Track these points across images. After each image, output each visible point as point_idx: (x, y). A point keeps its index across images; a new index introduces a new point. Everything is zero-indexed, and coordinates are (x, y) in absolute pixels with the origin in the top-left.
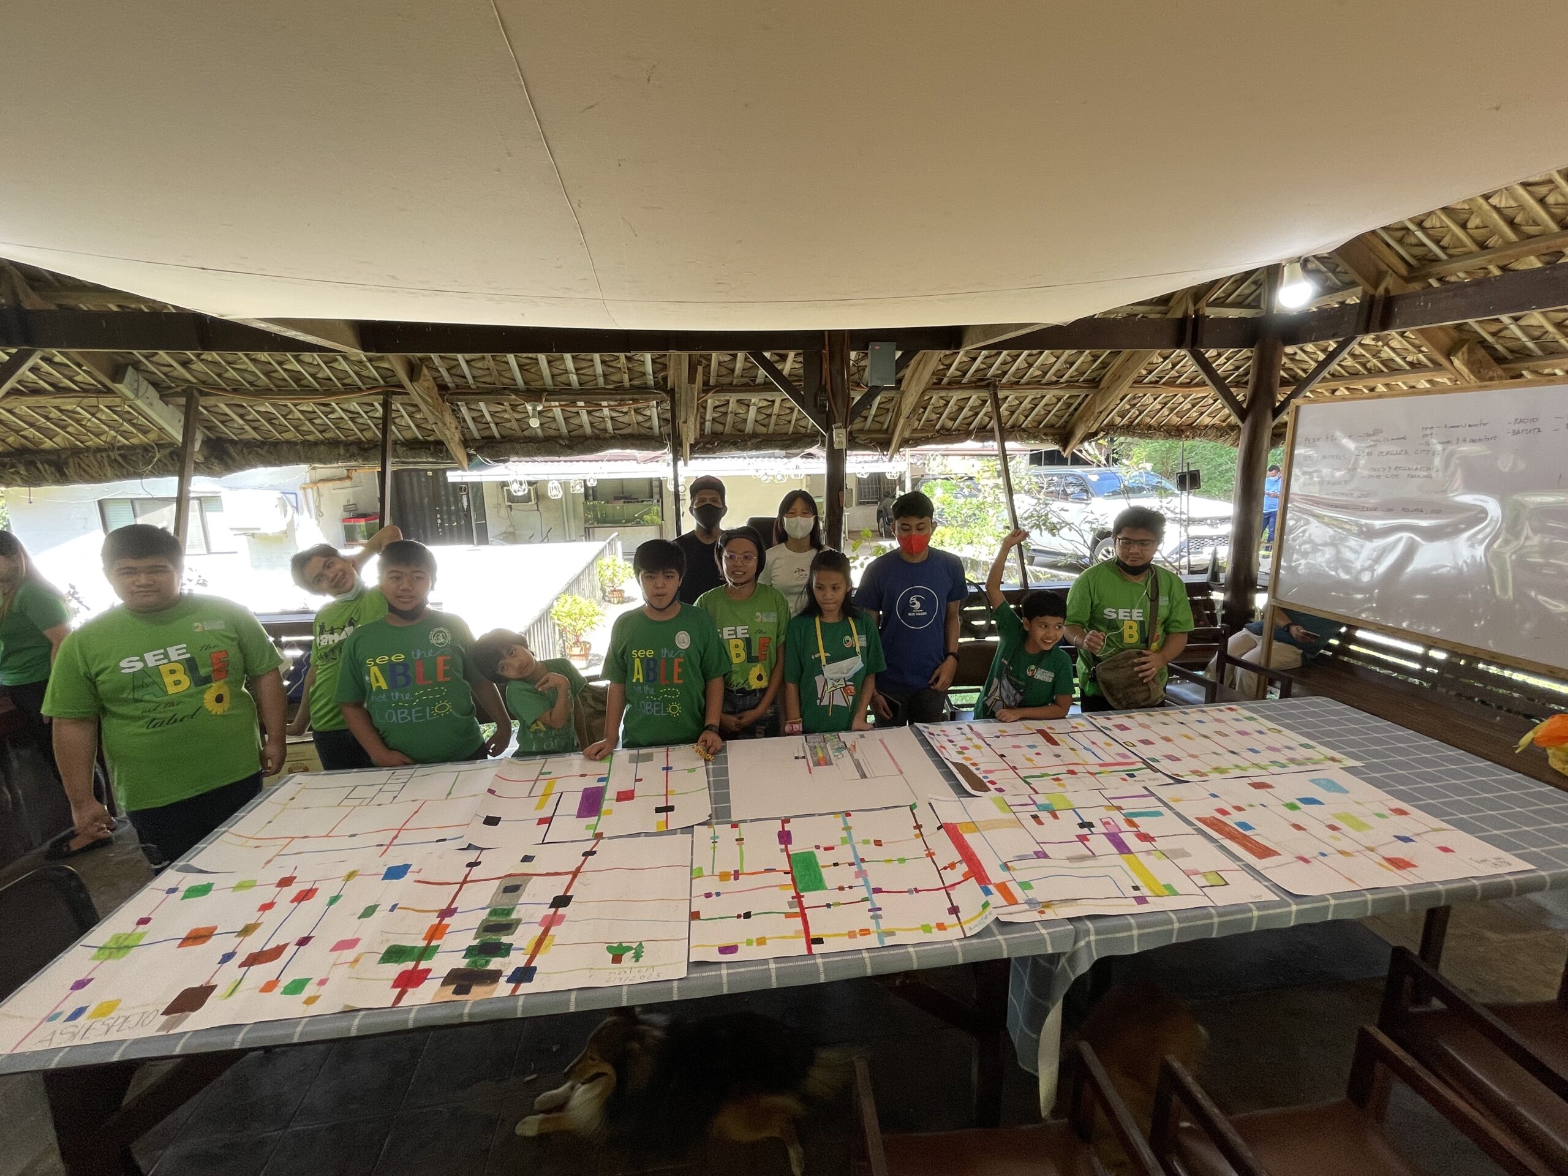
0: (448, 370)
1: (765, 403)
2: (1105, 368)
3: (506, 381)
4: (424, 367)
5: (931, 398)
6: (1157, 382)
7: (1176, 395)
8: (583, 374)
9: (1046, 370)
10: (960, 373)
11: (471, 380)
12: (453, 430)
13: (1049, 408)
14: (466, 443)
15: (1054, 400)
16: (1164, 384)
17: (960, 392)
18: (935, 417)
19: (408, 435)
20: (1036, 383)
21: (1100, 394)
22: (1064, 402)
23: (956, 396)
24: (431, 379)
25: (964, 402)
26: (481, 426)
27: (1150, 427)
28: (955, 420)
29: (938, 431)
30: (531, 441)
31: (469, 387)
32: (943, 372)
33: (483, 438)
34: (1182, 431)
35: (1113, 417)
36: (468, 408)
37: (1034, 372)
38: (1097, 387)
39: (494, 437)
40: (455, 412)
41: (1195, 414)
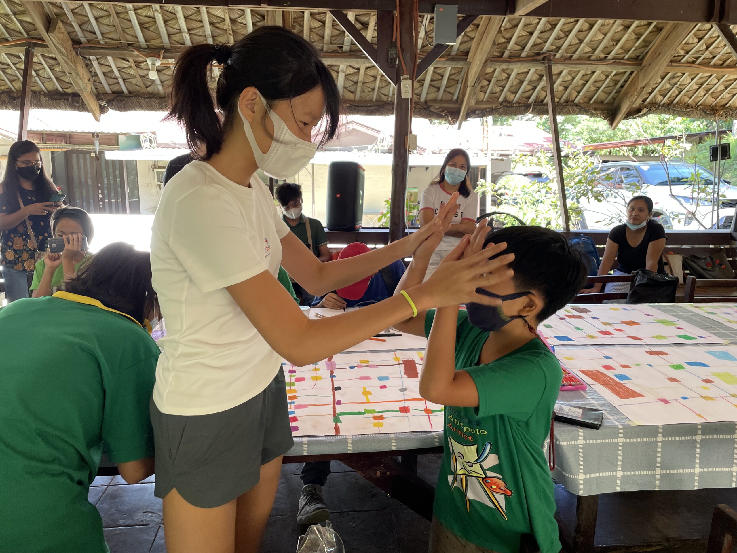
0: (80, 26)
1: (352, 71)
2: (647, 46)
3: (129, 38)
4: (59, 22)
5: (494, 71)
6: (694, 62)
7: (710, 76)
8: (194, 34)
9: (595, 46)
10: (519, 48)
11: (100, 36)
12: (86, 81)
13: (598, 84)
14: (99, 96)
15: (603, 77)
16: (699, 64)
17: (519, 65)
18: (498, 89)
19: (50, 87)
20: (587, 59)
21: (643, 71)
22: (611, 79)
23: (516, 69)
24: (66, 33)
25: (524, 75)
26: (112, 81)
27: (688, 106)
28: (515, 93)
29: (501, 104)
30: (153, 97)
31: (99, 43)
32: (504, 45)
33: (114, 92)
34: (717, 110)
35: (655, 96)
36: (99, 63)
37: (584, 48)
38: (640, 64)
39: (123, 92)
40: (88, 65)
41: (728, 96)
